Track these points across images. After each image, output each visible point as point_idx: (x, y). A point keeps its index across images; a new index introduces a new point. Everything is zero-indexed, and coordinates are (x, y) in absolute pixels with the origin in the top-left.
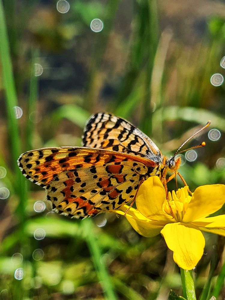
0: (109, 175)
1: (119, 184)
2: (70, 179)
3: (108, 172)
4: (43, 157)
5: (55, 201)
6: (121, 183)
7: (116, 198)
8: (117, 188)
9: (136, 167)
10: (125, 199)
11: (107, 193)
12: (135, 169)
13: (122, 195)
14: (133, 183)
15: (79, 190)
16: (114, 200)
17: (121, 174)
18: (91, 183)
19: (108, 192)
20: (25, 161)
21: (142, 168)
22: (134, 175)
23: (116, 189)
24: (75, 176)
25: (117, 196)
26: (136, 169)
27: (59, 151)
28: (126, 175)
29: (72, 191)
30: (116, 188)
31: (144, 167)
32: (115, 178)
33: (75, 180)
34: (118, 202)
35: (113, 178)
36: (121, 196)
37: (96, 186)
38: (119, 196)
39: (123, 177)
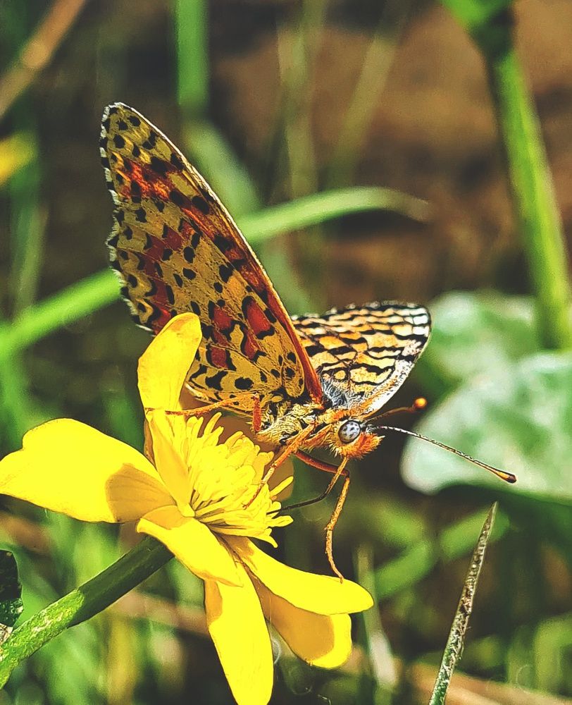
0: (240, 315)
1: (240, 352)
2: (180, 234)
3: (244, 309)
4: (150, 151)
5: (124, 237)
6: (244, 354)
7: (215, 367)
8: (232, 355)
9: (289, 364)
10: (223, 387)
11: (210, 340)
12: (285, 364)
13: (228, 375)
14: (261, 383)
15: (176, 272)
16: (209, 365)
17: (257, 340)
18: (203, 288)
19: (213, 339)
20: (117, 123)
21: (296, 379)
22: (275, 373)
23: (228, 354)
24: (190, 241)
25: (219, 366)
26: (285, 367)
27: (184, 172)
28: (264, 354)
29: (164, 259)
30: (231, 352)
31: (301, 381)
32: (245, 334)
33: (184, 247)
34: (209, 377)
35: (241, 329)
36: (224, 374)
37: (206, 304)
38: (221, 370)
39: (256, 349)
